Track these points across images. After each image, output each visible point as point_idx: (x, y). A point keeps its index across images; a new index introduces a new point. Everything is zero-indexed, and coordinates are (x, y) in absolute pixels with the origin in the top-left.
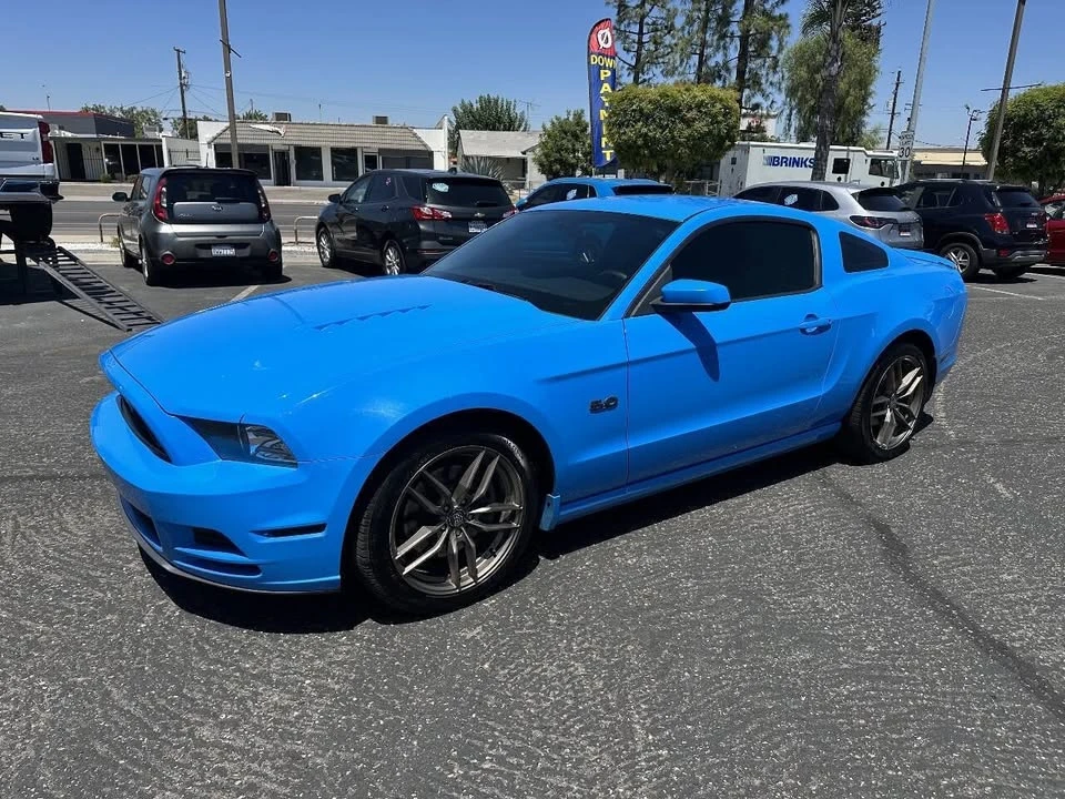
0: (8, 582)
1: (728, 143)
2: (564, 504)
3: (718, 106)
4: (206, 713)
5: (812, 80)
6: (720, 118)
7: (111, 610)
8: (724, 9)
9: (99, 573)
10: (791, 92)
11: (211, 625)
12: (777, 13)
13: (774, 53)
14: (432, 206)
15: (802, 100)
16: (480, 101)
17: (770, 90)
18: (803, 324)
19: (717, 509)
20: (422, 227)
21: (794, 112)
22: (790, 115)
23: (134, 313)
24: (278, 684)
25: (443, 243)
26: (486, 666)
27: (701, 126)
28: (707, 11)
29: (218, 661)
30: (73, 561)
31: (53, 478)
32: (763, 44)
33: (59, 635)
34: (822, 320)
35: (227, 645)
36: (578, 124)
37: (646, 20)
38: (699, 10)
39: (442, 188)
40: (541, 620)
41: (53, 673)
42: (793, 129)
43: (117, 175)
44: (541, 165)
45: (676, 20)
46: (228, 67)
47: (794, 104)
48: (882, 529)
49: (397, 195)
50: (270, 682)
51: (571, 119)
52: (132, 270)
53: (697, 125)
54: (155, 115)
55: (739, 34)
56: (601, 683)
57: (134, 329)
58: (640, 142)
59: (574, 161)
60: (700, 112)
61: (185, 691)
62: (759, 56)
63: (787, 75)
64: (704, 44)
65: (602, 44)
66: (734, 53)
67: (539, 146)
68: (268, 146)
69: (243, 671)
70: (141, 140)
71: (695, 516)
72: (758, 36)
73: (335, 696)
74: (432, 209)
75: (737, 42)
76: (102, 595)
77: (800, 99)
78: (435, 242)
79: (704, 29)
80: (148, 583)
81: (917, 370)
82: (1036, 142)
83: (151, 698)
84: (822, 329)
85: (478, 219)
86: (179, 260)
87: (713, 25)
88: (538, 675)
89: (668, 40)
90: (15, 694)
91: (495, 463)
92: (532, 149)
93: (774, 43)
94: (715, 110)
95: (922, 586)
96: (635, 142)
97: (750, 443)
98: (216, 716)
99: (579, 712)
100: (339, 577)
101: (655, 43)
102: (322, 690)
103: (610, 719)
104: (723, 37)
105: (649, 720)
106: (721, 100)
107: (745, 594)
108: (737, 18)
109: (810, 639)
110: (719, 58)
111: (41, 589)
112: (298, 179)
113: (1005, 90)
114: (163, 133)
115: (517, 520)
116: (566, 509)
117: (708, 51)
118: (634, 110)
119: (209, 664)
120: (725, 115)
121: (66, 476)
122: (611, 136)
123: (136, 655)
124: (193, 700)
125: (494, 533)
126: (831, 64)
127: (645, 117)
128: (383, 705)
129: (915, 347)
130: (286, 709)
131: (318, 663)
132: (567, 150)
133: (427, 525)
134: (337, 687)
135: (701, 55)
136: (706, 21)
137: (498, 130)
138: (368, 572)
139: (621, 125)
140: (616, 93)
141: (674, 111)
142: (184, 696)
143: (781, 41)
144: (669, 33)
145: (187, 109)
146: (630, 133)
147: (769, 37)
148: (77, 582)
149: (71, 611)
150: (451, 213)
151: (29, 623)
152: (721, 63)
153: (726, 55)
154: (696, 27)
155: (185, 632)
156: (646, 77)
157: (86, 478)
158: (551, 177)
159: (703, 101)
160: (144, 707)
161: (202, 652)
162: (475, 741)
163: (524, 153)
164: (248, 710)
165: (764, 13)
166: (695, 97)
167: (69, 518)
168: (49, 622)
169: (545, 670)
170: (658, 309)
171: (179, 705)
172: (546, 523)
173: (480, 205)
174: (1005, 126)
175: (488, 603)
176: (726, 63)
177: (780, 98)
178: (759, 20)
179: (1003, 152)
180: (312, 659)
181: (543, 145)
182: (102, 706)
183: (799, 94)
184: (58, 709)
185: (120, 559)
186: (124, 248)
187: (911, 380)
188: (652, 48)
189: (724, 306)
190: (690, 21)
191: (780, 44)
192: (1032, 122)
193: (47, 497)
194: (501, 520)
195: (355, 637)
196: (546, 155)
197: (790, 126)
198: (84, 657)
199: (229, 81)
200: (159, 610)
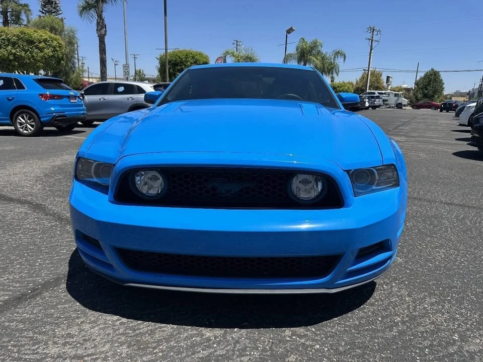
3: (55, 42)
6: (57, 49)
13: (25, 23)
32: (18, 18)
53: (46, 51)
60: (46, 44)
94: (53, 44)
96: (8, 57)
118: (4, 39)
120: (59, 47)
143: (28, 17)
147: (20, 13)
159: (46, 39)
166: (41, 36)
174: (169, 64)
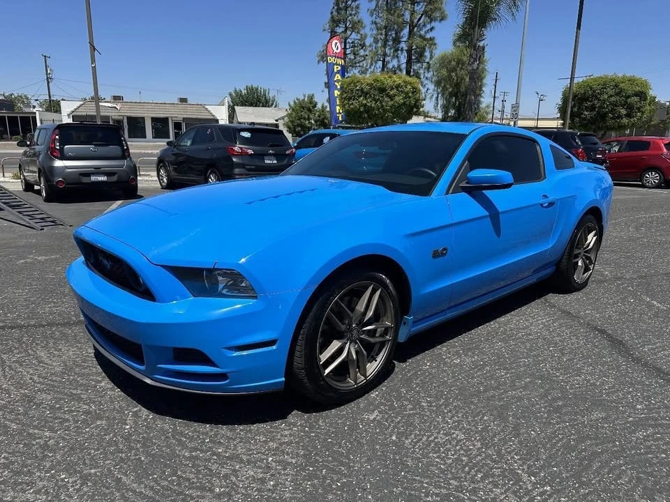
0: (9, 402)
1: (415, 110)
2: (415, 322)
3: (409, 87)
4: (202, 488)
5: (450, 76)
6: (410, 95)
7: (99, 418)
8: (396, 34)
9: (79, 392)
10: (438, 84)
11: (179, 423)
12: (428, 36)
13: (427, 60)
14: (240, 146)
15: (444, 89)
16: (247, 89)
17: (426, 82)
18: (542, 201)
19: (493, 325)
20: (234, 160)
21: (440, 95)
22: (438, 97)
23: (42, 219)
24: (249, 462)
25: (249, 170)
26: (394, 438)
27: (399, 99)
28: (386, 35)
29: (196, 449)
30: (56, 384)
31: (21, 327)
32: (421, 55)
33: (64, 439)
34: (551, 199)
35: (198, 437)
36: (311, 103)
37: (348, 40)
38: (382, 34)
39: (247, 135)
40: (417, 404)
41: (70, 469)
42: (439, 106)
43: (5, 136)
44: (289, 127)
45: (366, 41)
46: (93, 61)
47: (439, 90)
48: (602, 332)
49: (216, 139)
50: (242, 461)
51: (306, 100)
52: (30, 193)
53: (397, 98)
54: (27, 99)
55: (407, 48)
56: (479, 444)
57: (45, 228)
58: (362, 109)
59: (309, 125)
60: (398, 90)
61: (179, 473)
62: (419, 62)
63: (435, 73)
64: (385, 55)
65: (335, 51)
66: (403, 59)
67: (287, 116)
68: (109, 116)
69: (218, 455)
70: (21, 113)
71: (482, 330)
72: (418, 50)
73: (296, 467)
74: (241, 148)
75: (405, 54)
76: (87, 407)
77: (443, 88)
78: (242, 170)
79: (385, 46)
80: (119, 396)
81: (594, 232)
82: (592, 108)
83: (155, 481)
84: (551, 204)
85: (271, 155)
86: (68, 184)
87: (391, 43)
88: (433, 441)
89: (362, 52)
90: (44, 487)
91: (378, 293)
92: (283, 118)
93: (427, 54)
94: (406, 90)
95: (646, 365)
96: (359, 109)
97: (502, 284)
98: (211, 490)
99: (475, 465)
100: (284, 379)
101: (354, 54)
102: (285, 465)
103: (499, 468)
104: (396, 50)
105: (525, 467)
106: (410, 83)
107: (541, 377)
108: (405, 39)
109: (598, 404)
110: (395, 63)
111: (38, 405)
112: (129, 137)
113: (572, 78)
114: (36, 109)
115: (389, 334)
116: (416, 326)
117: (388, 59)
118: (358, 90)
119: (191, 452)
120: (413, 93)
121: (28, 326)
122: (343, 106)
123: (130, 449)
124: (188, 480)
125: (374, 344)
126: (473, 63)
127: (365, 94)
128: (333, 471)
129: (594, 218)
130: (263, 481)
131: (273, 445)
132: (304, 119)
133: (337, 339)
134: (294, 461)
135: (384, 61)
136: (386, 41)
137: (259, 106)
138: (302, 374)
139: (350, 99)
140: (345, 79)
141: (382, 90)
142: (180, 477)
143: (431, 52)
144: (362, 48)
145: (51, 93)
146: (355, 104)
147: (424, 49)
148: (64, 399)
149: (67, 420)
150: (253, 151)
151: (36, 431)
152: (396, 66)
153: (399, 61)
154: (380, 45)
155: (162, 429)
156: (349, 75)
157: (44, 326)
158: (295, 135)
159: (399, 84)
160: (152, 488)
161: (180, 443)
162: (413, 492)
163: (277, 121)
164: (234, 484)
165: (420, 36)
166: (395, 81)
167: (42, 354)
168: (52, 429)
169: (436, 438)
170: (464, 189)
171: (179, 484)
172: (402, 337)
173: (271, 146)
174: (573, 100)
175: (373, 394)
176: (399, 66)
177: (431, 87)
178: (418, 40)
179: (573, 115)
180: (266, 442)
181: (289, 115)
182: (118, 490)
183: (443, 85)
184: (84, 495)
185: (91, 380)
186: (25, 179)
187: (591, 238)
188: (352, 57)
189: (508, 186)
190: (376, 41)
191: (431, 55)
192: (588, 98)
193: (19, 341)
194: (377, 335)
195: (291, 423)
196: (292, 122)
197: (437, 104)
198: (90, 454)
199: (94, 69)
200: (136, 414)
